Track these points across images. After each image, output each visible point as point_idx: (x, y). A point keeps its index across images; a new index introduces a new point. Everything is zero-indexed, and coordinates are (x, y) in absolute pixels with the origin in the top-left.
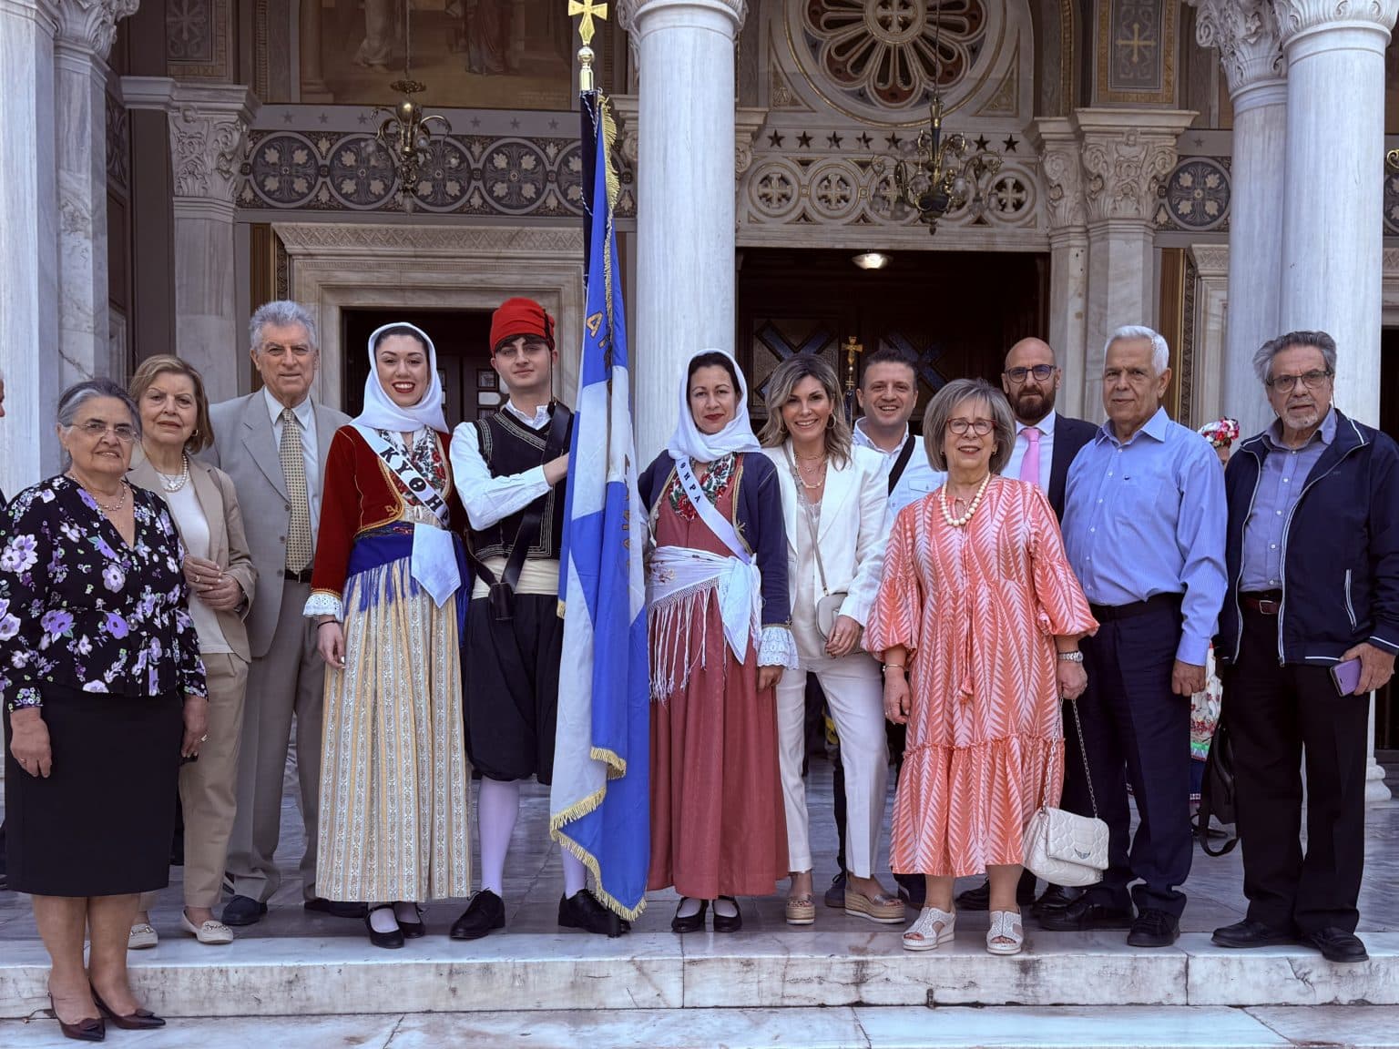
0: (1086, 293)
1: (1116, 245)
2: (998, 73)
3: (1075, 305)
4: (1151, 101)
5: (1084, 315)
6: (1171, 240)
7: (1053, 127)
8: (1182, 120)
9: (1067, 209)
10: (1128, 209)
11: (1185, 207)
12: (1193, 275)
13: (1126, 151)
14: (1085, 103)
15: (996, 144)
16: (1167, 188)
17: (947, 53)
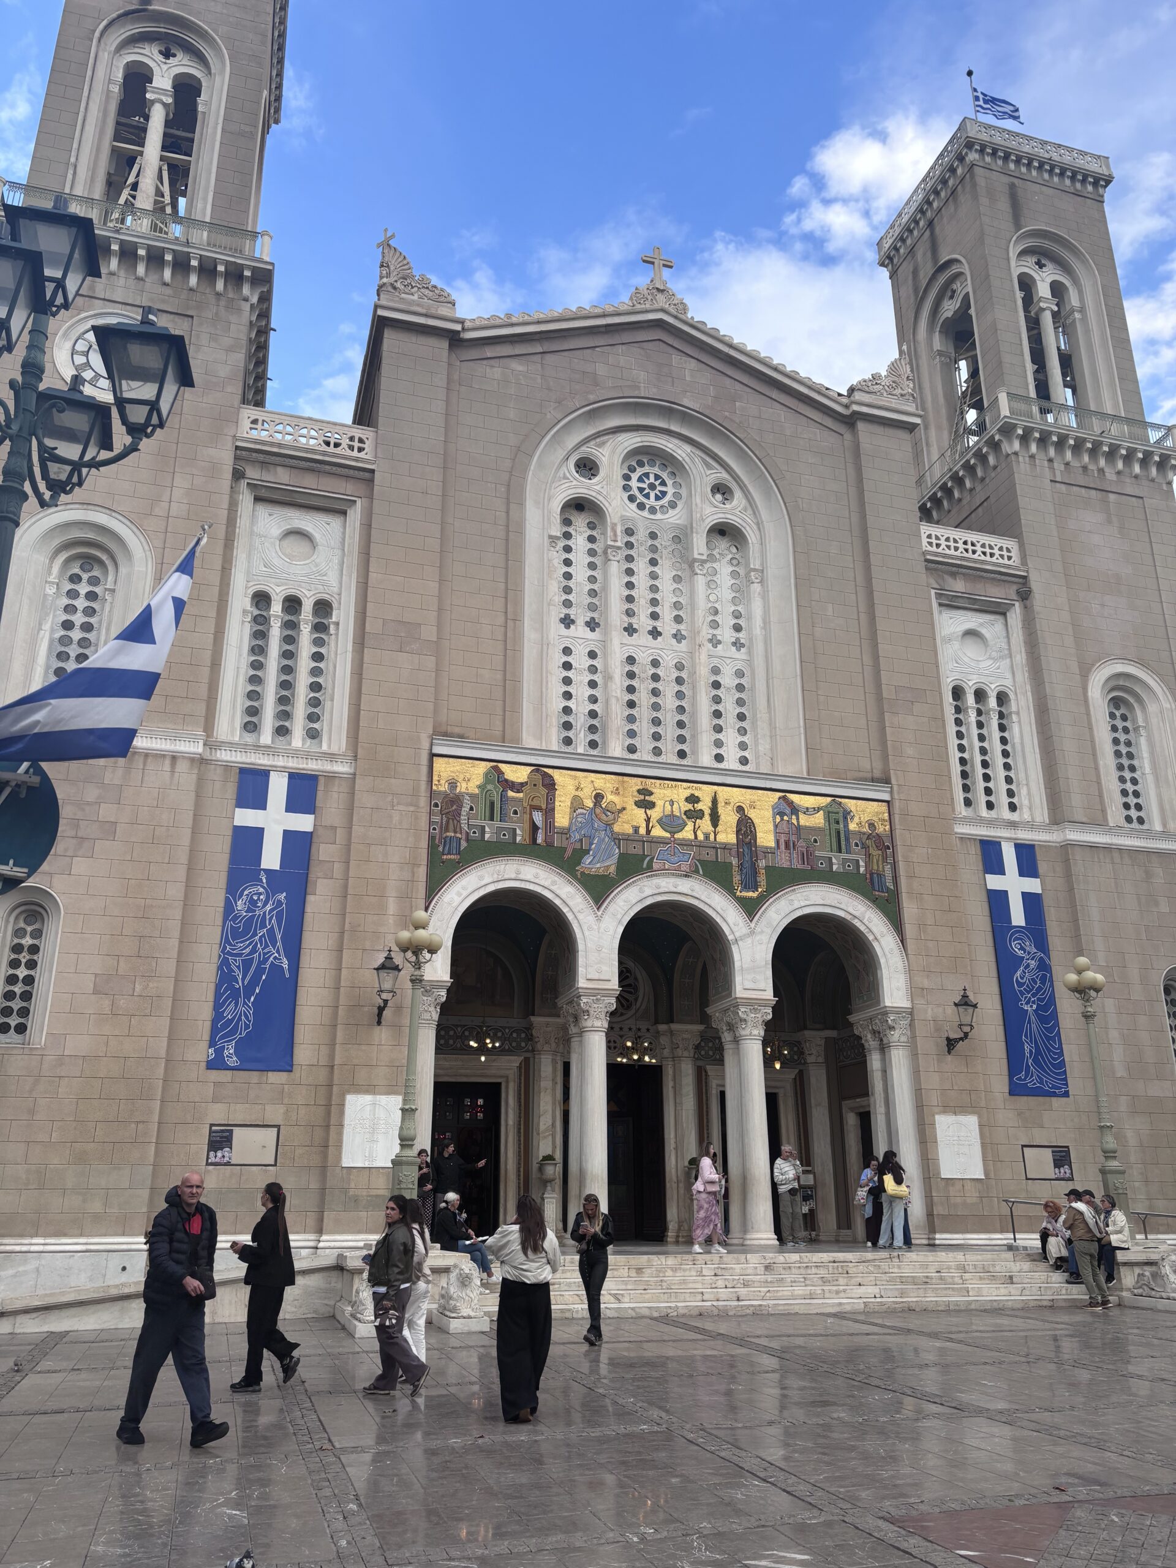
0: (674, 1080)
1: (683, 1066)
2: (643, 1007)
3: (671, 1084)
4: (691, 1023)
5: (674, 1087)
6: (700, 1063)
7: (662, 1027)
8: (702, 1027)
9: (666, 1052)
10: (686, 1054)
11: (703, 1053)
12: (707, 1075)
13: (685, 1036)
14: (672, 1022)
15: (644, 1030)
16: (697, 1047)
17: (627, 1000)
